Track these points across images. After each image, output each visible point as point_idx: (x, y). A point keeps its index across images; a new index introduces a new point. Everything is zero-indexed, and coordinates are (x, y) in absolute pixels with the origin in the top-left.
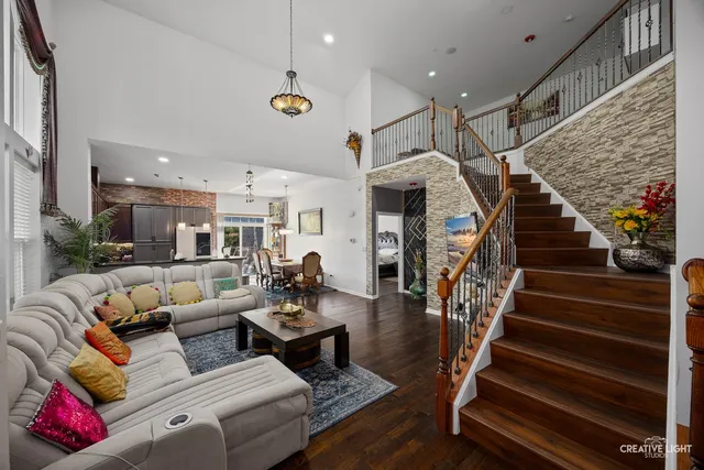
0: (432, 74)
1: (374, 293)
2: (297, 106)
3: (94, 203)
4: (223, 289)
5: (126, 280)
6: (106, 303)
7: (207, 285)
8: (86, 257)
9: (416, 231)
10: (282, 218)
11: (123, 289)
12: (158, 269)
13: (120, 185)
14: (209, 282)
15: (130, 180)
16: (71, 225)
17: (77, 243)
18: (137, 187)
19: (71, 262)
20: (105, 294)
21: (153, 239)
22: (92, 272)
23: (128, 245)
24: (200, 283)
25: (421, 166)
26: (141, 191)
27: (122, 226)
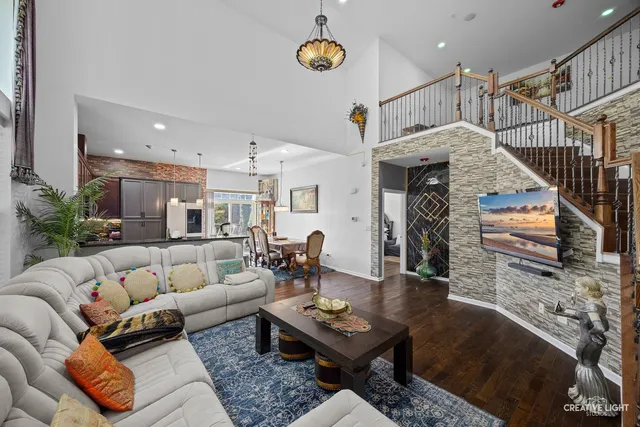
0: (441, 45)
1: (380, 275)
2: (329, 56)
3: (80, 176)
4: (228, 273)
5: (118, 265)
6: (95, 295)
7: (210, 269)
8: (71, 236)
9: (421, 210)
10: (271, 196)
11: (114, 275)
12: (154, 249)
13: (108, 158)
14: (212, 265)
15: (119, 152)
16: (52, 196)
17: (59, 219)
18: (126, 160)
19: (51, 242)
20: (93, 283)
21: (143, 214)
22: (77, 254)
23: (115, 221)
24: (201, 265)
25: (443, 138)
26: (131, 165)
27: (110, 201)
